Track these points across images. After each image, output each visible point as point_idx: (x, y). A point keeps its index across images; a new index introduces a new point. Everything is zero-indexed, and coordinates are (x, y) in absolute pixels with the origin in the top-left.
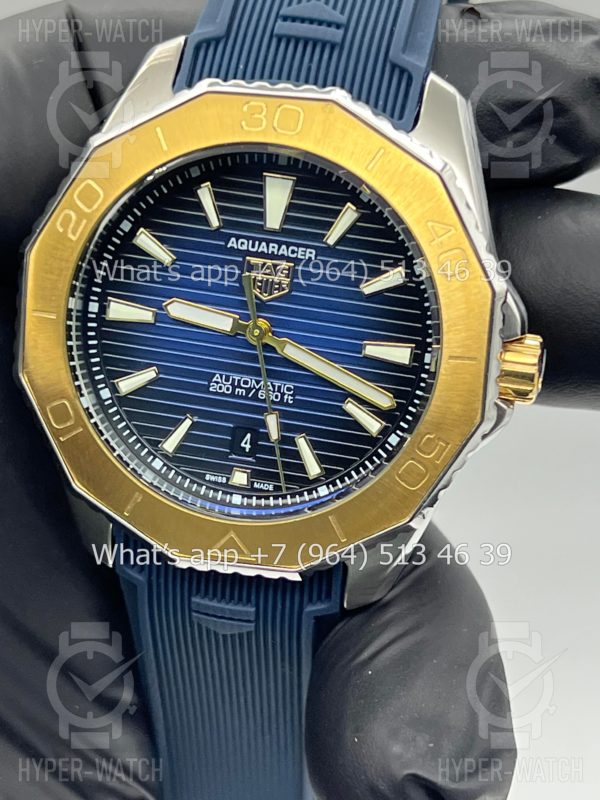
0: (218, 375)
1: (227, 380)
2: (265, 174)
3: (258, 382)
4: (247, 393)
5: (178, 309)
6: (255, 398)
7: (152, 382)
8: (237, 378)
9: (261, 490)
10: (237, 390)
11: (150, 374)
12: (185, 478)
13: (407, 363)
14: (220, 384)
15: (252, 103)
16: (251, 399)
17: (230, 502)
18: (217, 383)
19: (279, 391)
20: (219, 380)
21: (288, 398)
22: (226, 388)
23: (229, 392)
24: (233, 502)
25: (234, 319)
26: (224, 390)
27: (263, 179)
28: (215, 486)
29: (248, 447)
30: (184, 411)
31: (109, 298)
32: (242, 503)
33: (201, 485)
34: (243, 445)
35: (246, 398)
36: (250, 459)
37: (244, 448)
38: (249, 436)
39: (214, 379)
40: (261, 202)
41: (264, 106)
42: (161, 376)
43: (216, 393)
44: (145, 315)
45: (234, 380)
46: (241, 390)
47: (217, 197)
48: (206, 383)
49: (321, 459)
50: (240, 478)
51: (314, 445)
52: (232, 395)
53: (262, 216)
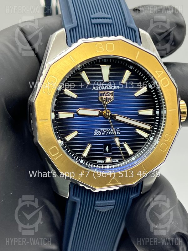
1: (99, 130)
2: (101, 65)
3: (108, 129)
4: (106, 134)
5: (81, 112)
6: (108, 134)
7: (76, 136)
9: (115, 163)
10: (103, 133)
11: (75, 133)
12: (91, 164)
13: (152, 115)
14: (97, 133)
15: (98, 44)
18: (96, 132)
19: (115, 131)
20: (97, 131)
21: (118, 132)
24: (107, 168)
25: (99, 111)
26: (99, 134)
27: (100, 67)
28: (100, 164)
29: (108, 150)
30: (87, 143)
31: (59, 112)
32: (110, 168)
33: (96, 165)
34: (106, 150)
36: (110, 153)
38: (107, 147)
39: (95, 131)
40: (101, 74)
41: (102, 44)
42: (79, 133)
43: (96, 136)
44: (70, 115)
45: (101, 130)
46: (104, 133)
47: (87, 75)
48: (93, 133)
49: (132, 149)
50: (108, 160)
51: (129, 145)
52: (101, 135)
53: (102, 78)
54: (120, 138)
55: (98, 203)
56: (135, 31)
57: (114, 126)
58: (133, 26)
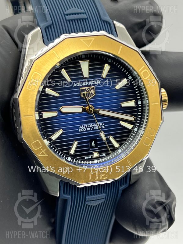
0: (81, 126)
1: (84, 127)
2: (79, 62)
3: (93, 125)
4: (91, 129)
5: (65, 109)
7: (61, 134)
8: (86, 125)
9: (102, 157)
11: (61, 132)
12: (79, 161)
13: (134, 106)
14: (82, 129)
16: (92, 130)
17: (94, 163)
18: (81, 128)
19: (100, 125)
20: (81, 127)
21: (103, 127)
22: (84, 129)
23: (85, 130)
24: (95, 163)
25: (82, 108)
27: (79, 63)
28: (88, 160)
29: (94, 145)
31: (42, 112)
32: (98, 162)
33: (84, 161)
34: (92, 145)
35: (91, 130)
36: (97, 148)
37: (93, 146)
38: (93, 142)
39: (80, 128)
40: (81, 70)
42: (64, 132)
43: (82, 132)
44: (54, 114)
46: (88, 129)
47: (67, 72)
48: (78, 130)
49: (118, 141)
50: (96, 155)
51: (115, 138)
53: (82, 74)
54: (105, 132)
55: (89, 198)
56: (110, 24)
57: (99, 121)
58: (108, 18)
